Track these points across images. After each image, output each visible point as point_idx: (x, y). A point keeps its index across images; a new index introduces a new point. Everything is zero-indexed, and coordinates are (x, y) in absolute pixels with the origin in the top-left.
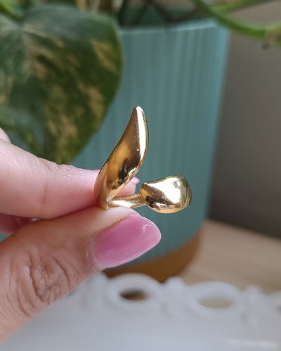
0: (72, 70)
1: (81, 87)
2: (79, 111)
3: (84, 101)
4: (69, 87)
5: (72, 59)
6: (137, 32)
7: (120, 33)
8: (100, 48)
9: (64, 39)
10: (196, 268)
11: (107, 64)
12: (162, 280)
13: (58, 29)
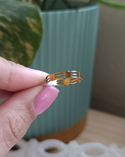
0: (16, 33)
1: (21, 42)
2: (21, 55)
3: (23, 50)
4: (15, 42)
5: (16, 27)
6: (51, 13)
7: (42, 14)
8: (31, 22)
9: (12, 17)
10: (84, 135)
11: (35, 30)
12: (67, 142)
13: (8, 12)
